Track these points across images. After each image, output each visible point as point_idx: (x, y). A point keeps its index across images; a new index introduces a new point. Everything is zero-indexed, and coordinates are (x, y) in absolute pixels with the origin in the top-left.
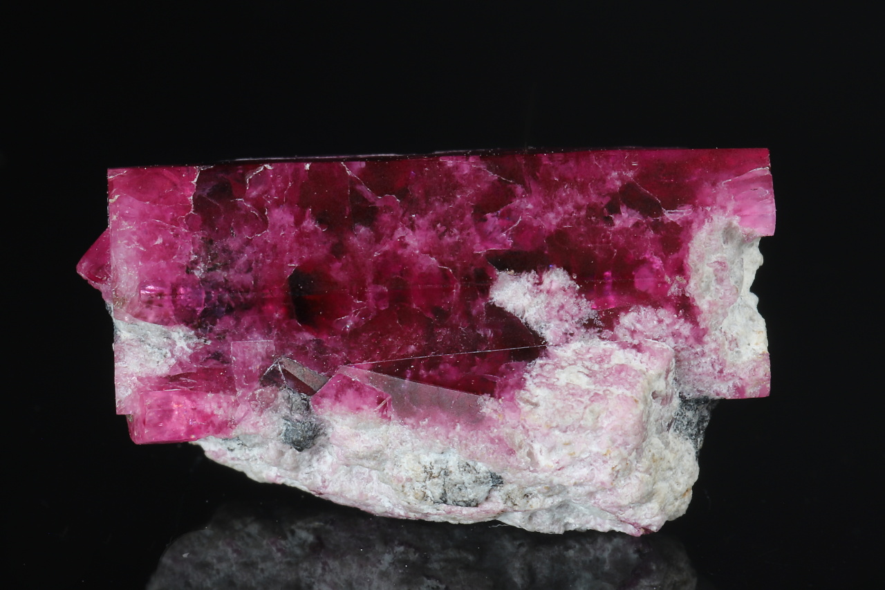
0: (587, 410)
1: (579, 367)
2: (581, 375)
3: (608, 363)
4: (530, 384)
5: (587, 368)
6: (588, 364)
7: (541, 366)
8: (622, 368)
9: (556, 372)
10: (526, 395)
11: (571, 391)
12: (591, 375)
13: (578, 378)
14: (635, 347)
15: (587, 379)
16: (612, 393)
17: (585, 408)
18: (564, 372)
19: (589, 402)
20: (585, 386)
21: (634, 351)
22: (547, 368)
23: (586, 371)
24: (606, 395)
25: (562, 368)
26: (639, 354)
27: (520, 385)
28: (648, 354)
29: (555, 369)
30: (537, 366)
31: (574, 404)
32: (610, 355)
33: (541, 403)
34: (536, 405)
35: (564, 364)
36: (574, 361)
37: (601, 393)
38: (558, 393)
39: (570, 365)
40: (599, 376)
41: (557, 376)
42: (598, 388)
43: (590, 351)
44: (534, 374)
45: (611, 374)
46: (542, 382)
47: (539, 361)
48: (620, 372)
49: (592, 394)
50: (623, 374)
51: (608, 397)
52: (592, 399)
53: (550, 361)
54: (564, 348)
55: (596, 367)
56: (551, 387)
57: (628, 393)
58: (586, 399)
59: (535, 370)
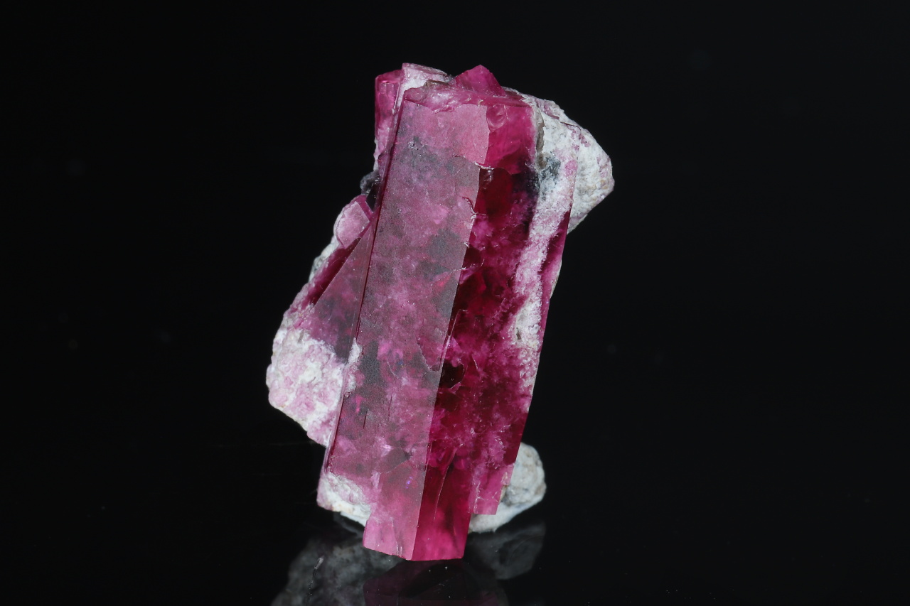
0: (280, 373)
1: (319, 379)
2: (312, 378)
3: (317, 399)
4: (314, 342)
5: (317, 384)
6: (321, 386)
7: (329, 355)
8: (310, 407)
9: (320, 363)
10: (306, 336)
11: (299, 367)
12: (310, 385)
13: (310, 376)
14: (328, 421)
15: (308, 380)
16: (290, 393)
17: (282, 372)
18: (317, 367)
19: (286, 375)
20: (301, 377)
21: (324, 420)
22: (325, 359)
23: (314, 382)
24: (289, 389)
25: (322, 369)
26: (320, 422)
27: (315, 335)
28: (319, 428)
29: (323, 363)
30: (329, 352)
31: (287, 366)
32: (324, 403)
33: (300, 345)
34: (299, 341)
35: (325, 370)
36: (327, 378)
37: (292, 386)
38: (300, 358)
39: (323, 374)
40: (306, 390)
41: (316, 362)
42: (297, 385)
43: (333, 392)
44: (323, 348)
45: (307, 398)
46: (313, 350)
47: (333, 355)
48: (307, 405)
49: (293, 380)
50: (305, 406)
51: (287, 390)
52: (288, 380)
53: (331, 361)
54: (341, 374)
55: (315, 390)
56: (307, 355)
57: (287, 404)
58: (289, 374)
59: (326, 349)
